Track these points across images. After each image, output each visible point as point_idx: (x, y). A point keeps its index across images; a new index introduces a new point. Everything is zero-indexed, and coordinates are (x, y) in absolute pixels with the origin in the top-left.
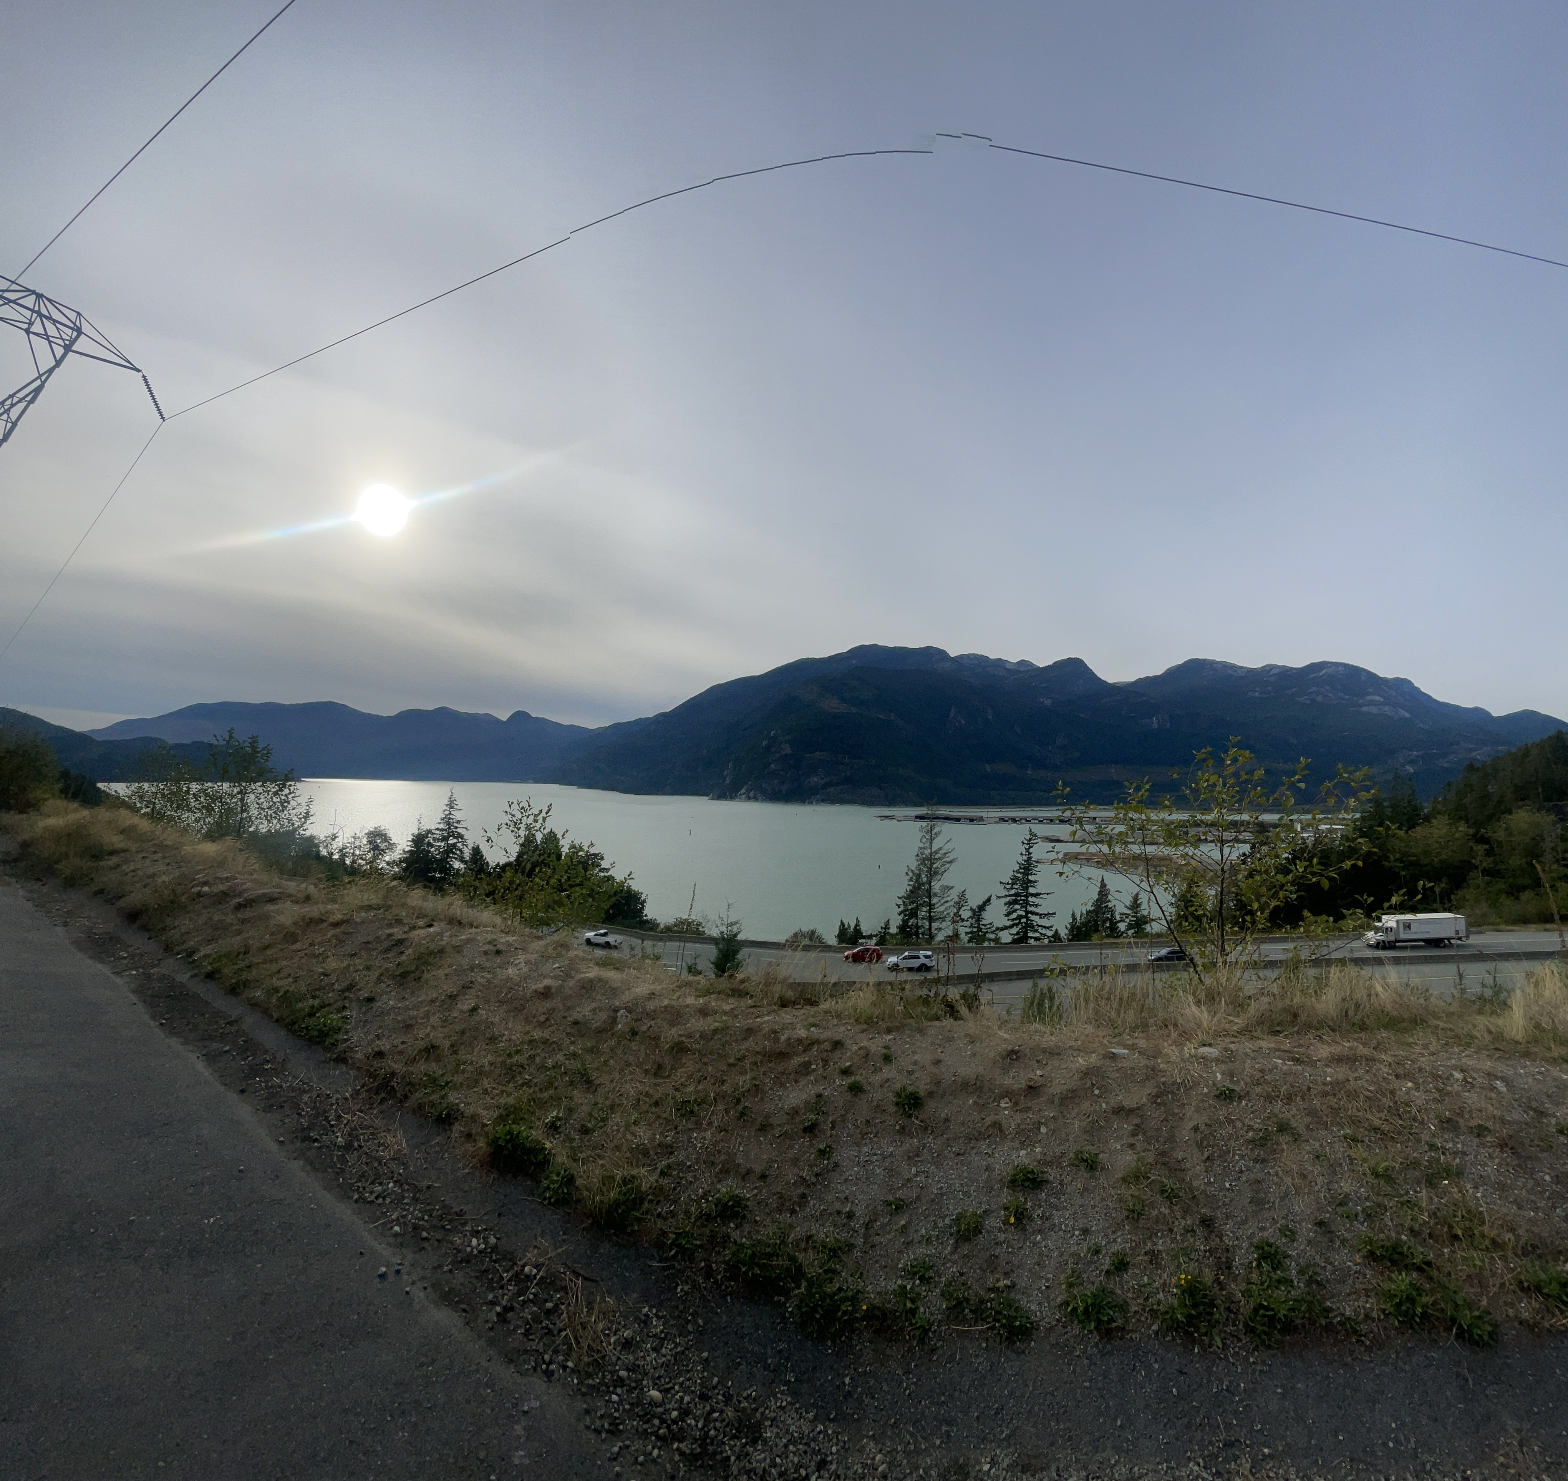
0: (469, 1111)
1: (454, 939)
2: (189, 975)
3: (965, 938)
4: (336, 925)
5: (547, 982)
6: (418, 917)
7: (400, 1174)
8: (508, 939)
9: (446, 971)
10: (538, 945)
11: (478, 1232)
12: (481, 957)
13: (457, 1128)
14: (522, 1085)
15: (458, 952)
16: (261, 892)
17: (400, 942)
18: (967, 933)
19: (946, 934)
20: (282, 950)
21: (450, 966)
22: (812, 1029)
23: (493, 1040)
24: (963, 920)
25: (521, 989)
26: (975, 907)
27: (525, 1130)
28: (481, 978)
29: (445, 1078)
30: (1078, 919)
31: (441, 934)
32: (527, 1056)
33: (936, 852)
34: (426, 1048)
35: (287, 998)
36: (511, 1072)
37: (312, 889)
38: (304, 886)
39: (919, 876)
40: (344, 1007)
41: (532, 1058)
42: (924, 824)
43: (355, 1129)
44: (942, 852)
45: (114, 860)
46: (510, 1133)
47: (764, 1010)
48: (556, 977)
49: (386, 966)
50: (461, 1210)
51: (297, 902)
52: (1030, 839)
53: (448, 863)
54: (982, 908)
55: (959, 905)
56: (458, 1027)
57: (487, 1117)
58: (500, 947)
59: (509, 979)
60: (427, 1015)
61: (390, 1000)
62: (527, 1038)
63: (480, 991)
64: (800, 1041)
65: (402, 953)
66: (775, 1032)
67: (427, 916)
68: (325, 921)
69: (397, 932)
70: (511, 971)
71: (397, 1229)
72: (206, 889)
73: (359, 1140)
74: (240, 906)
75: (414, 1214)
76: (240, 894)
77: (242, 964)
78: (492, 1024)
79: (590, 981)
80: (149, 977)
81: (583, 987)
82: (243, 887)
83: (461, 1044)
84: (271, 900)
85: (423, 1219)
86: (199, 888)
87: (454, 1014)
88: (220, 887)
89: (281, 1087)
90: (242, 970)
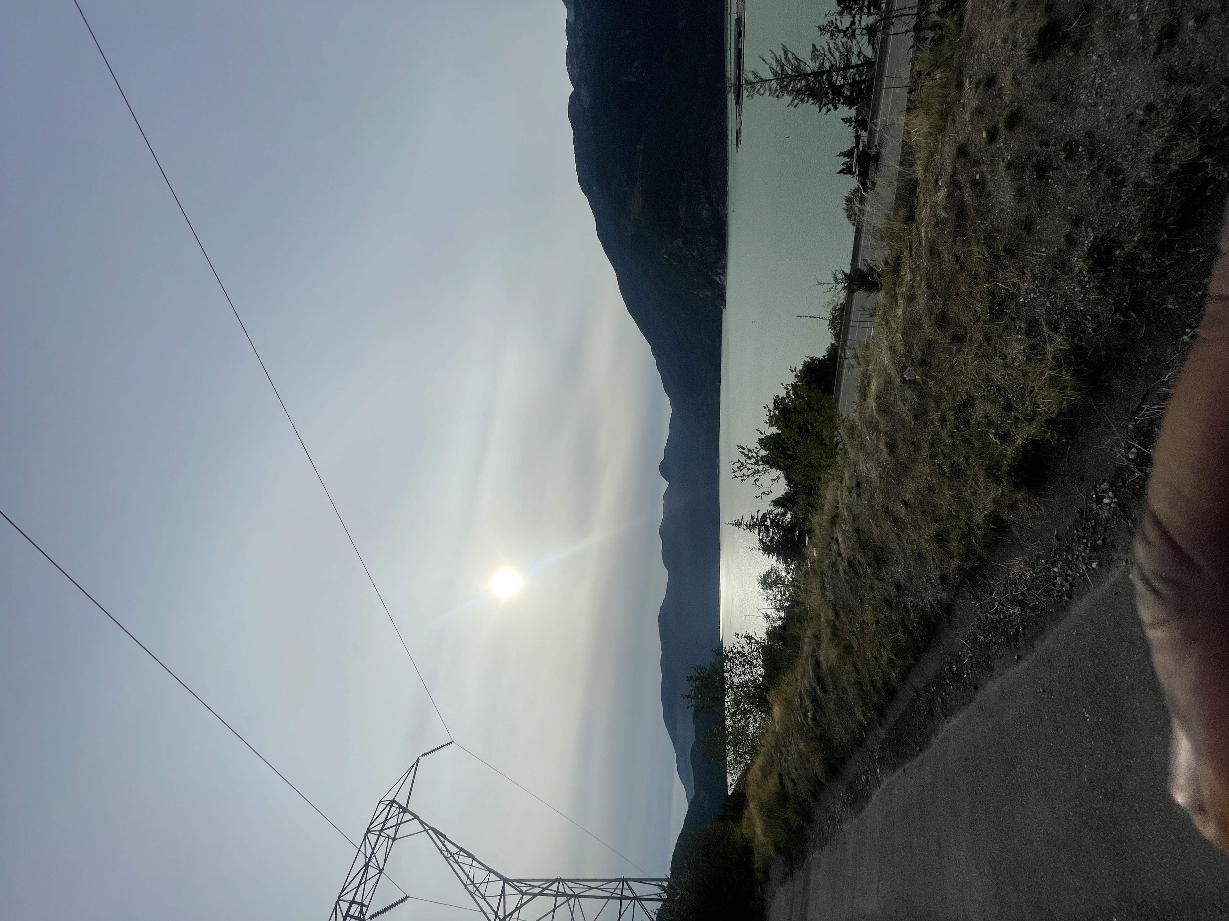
0: (991, 506)
1: (848, 521)
2: (879, 728)
4: (837, 614)
5: (882, 446)
6: (830, 550)
7: (1046, 563)
8: (847, 478)
9: (874, 526)
10: (852, 454)
11: (1097, 497)
12: (862, 499)
13: (1005, 516)
14: (968, 463)
15: (858, 518)
16: (811, 672)
17: (851, 564)
19: (866, 43)
20: (858, 657)
21: (869, 523)
23: (930, 488)
24: (853, 23)
25: (888, 466)
27: (1006, 461)
28: (879, 499)
29: (963, 526)
31: (844, 531)
32: (943, 460)
33: (776, 73)
34: (937, 542)
35: (897, 651)
36: (957, 473)
37: (809, 633)
38: (806, 640)
39: (799, 90)
40: (904, 607)
41: (945, 456)
43: (1007, 598)
44: (775, 67)
45: (789, 784)
46: (1009, 473)
48: (878, 439)
49: (870, 575)
50: (1078, 511)
51: (819, 645)
53: (787, 525)
55: (835, 32)
56: (920, 517)
57: (996, 491)
58: (854, 484)
59: (880, 477)
60: (911, 542)
61: (898, 572)
62: (929, 460)
63: (890, 499)
65: (859, 562)
67: (830, 543)
68: (834, 623)
69: (842, 566)
70: (873, 475)
71: (1094, 565)
72: (809, 714)
73: (1017, 596)
74: (824, 690)
75: (1081, 550)
76: (814, 689)
77: (870, 687)
78: (917, 489)
79: (879, 406)
80: (882, 760)
81: (885, 412)
82: (807, 686)
83: (934, 514)
84: (817, 664)
85: (1086, 544)
86: (809, 720)
87: (909, 519)
88: (808, 702)
89: (971, 658)
90: (874, 687)
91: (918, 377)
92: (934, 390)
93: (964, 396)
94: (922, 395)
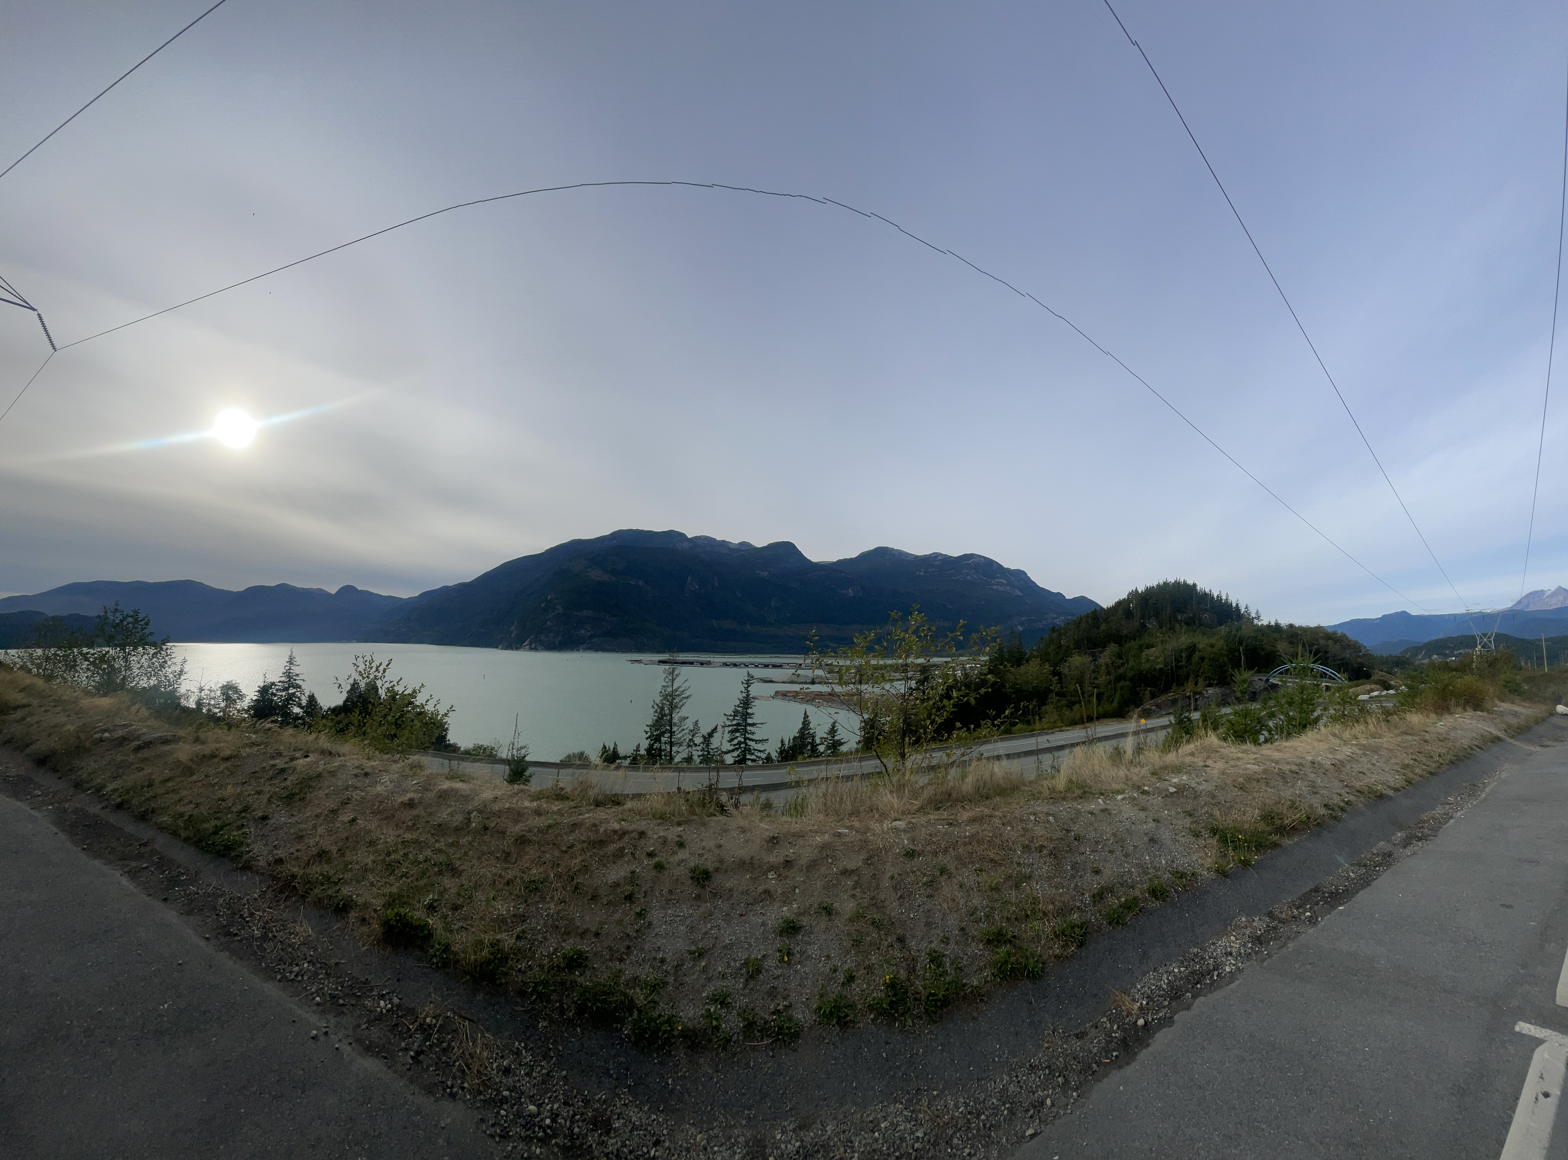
0: (360, 901)
1: (328, 766)
2: (101, 807)
3: (697, 759)
4: (227, 759)
5: (409, 795)
6: (295, 751)
7: (311, 956)
8: (372, 763)
9: (327, 791)
10: (396, 767)
11: (383, 995)
12: (353, 779)
13: (353, 915)
14: (402, 877)
15: (334, 776)
16: (157, 735)
17: (283, 770)
18: (699, 756)
19: (683, 757)
20: (181, 782)
21: (329, 787)
22: (622, 823)
23: (372, 843)
24: (696, 745)
25: (390, 802)
26: (705, 734)
27: (409, 911)
28: (356, 795)
29: (337, 876)
30: (787, 744)
31: (317, 763)
32: (402, 854)
33: (676, 690)
34: (318, 853)
35: (192, 821)
36: (390, 868)
39: (662, 709)
40: (243, 825)
41: (406, 855)
42: (667, 667)
43: (267, 922)
44: (681, 690)
46: (397, 914)
47: (583, 809)
48: (415, 791)
49: (273, 790)
50: (367, 979)
52: (749, 680)
53: (288, 708)
54: (711, 735)
55: (694, 732)
56: (342, 835)
57: (378, 903)
58: (367, 771)
59: (378, 795)
60: (315, 827)
61: (281, 817)
62: (400, 840)
63: (357, 805)
64: (615, 832)
65: (286, 779)
66: (595, 825)
67: (302, 749)
68: (216, 757)
69: (280, 763)
70: (379, 788)
71: (318, 999)
72: (106, 735)
73: (272, 932)
74: (139, 748)
75: (329, 986)
76: (138, 738)
77: (147, 795)
78: (370, 831)
79: (445, 791)
80: (65, 810)
81: (440, 797)
82: (140, 732)
83: (347, 848)
84: (166, 742)
85: (337, 990)
86: (100, 735)
87: (338, 825)
88: (120, 733)
89: (198, 893)
90: (148, 799)
91: (474, 825)
92: (464, 841)
93: (461, 868)
94: (457, 829)
